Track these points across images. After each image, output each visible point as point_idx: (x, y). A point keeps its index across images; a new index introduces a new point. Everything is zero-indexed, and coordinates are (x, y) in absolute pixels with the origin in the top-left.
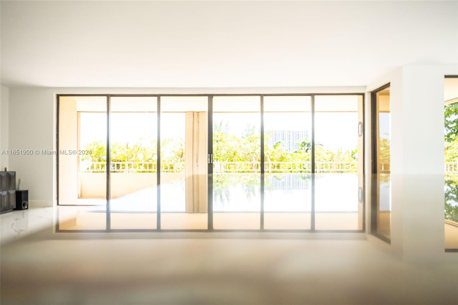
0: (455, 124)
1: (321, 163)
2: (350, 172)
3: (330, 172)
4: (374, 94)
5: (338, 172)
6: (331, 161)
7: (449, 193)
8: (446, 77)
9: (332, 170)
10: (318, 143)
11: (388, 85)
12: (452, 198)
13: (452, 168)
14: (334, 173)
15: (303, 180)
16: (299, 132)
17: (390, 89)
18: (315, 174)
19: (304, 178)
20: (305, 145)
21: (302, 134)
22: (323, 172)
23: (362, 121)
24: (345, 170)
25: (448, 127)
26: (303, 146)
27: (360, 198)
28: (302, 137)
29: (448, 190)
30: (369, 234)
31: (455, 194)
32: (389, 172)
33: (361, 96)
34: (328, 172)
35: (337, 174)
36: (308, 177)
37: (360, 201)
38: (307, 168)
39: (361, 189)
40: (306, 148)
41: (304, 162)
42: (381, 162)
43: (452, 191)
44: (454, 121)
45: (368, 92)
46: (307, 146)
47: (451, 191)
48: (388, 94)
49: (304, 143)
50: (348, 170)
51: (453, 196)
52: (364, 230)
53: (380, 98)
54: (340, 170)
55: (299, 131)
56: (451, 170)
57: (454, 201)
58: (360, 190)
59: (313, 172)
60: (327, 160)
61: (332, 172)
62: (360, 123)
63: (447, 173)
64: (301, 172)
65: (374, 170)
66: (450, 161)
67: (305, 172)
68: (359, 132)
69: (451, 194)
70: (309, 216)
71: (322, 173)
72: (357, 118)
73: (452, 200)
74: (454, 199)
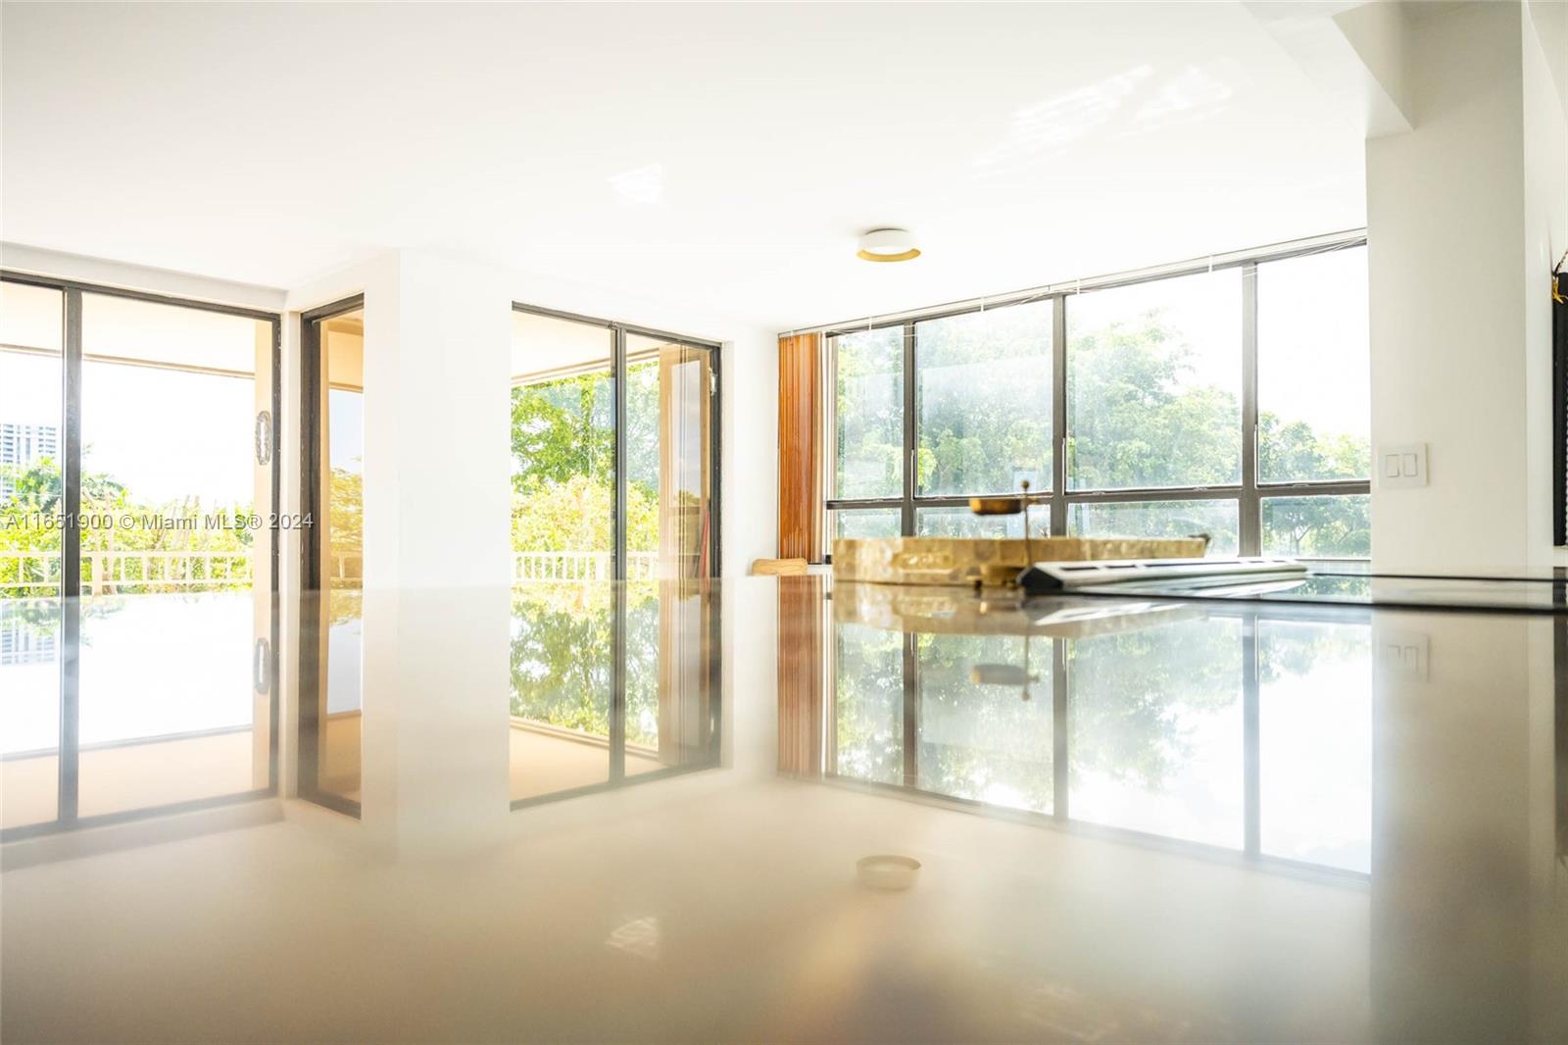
0: (541, 446)
1: (112, 556)
2: (230, 588)
3: (150, 591)
4: (310, 324)
5: (182, 589)
6: (153, 547)
7: (526, 640)
8: (516, 306)
9: (159, 582)
10: (102, 476)
11: (355, 302)
12: (533, 651)
13: (530, 568)
14: (166, 595)
15: (31, 626)
16: (15, 429)
17: (366, 315)
18: (83, 598)
19: (36, 617)
20: (40, 483)
21: (28, 440)
22: (119, 590)
23: (269, 407)
24: (209, 581)
25: (527, 453)
26: (29, 488)
27: (261, 680)
28: (28, 452)
29: (523, 631)
30: (290, 797)
31: (539, 643)
32: (358, 586)
33: (269, 324)
34: (143, 590)
35: (179, 595)
36: (53, 614)
37: (259, 689)
38: (46, 575)
39: (266, 645)
40: (45, 497)
41: (34, 552)
42: (334, 554)
43: (535, 635)
44: (539, 437)
45: (293, 313)
46: (51, 489)
47: (532, 634)
48: (357, 330)
49: (35, 474)
50: (220, 580)
51: (535, 647)
52: (272, 790)
53: (331, 339)
54: (189, 580)
55: (11, 426)
56: (528, 574)
57: (537, 663)
58: (262, 648)
59: (72, 588)
60: (138, 545)
61: (158, 592)
62: (262, 415)
63: (517, 583)
64: (20, 592)
65: (311, 579)
66: (527, 549)
67: (41, 592)
68: (259, 446)
69: (530, 644)
70: (52, 768)
71: (115, 597)
72: (253, 397)
73: (534, 661)
74: (539, 658)
